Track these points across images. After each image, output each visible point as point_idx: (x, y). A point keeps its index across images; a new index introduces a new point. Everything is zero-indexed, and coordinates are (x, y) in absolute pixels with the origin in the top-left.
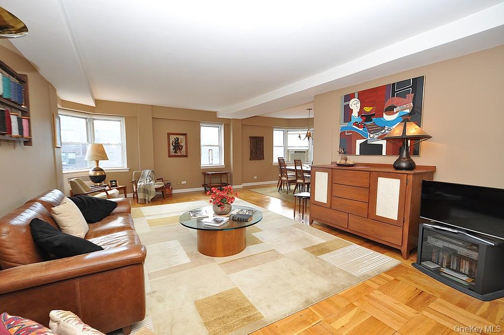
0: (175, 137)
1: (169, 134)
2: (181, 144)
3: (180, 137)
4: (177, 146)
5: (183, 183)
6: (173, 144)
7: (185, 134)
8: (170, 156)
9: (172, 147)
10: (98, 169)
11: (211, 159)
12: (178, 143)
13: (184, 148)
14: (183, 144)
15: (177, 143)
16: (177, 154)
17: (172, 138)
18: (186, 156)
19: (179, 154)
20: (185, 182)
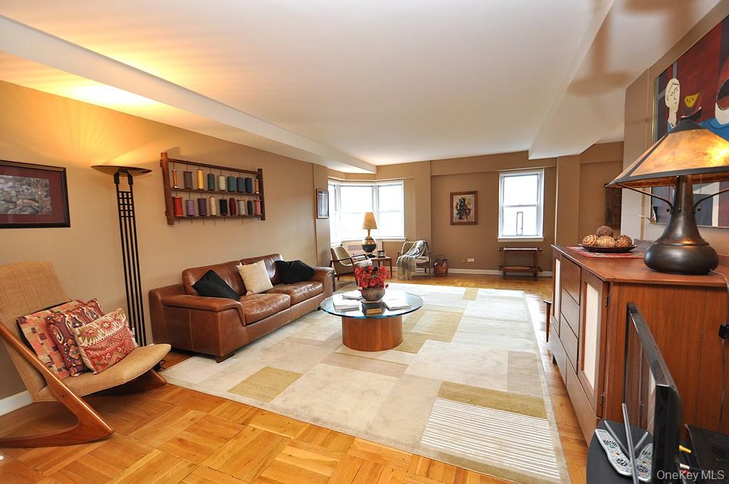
0: (460, 197)
1: (452, 195)
2: (469, 207)
3: (468, 197)
4: (463, 210)
5: (469, 260)
6: (457, 208)
7: (474, 193)
8: (453, 224)
9: (455, 212)
10: (369, 239)
11: (520, 226)
12: (465, 205)
13: (472, 212)
14: (471, 206)
15: (463, 206)
16: (462, 221)
17: (457, 199)
18: (476, 223)
19: (465, 220)
20: (473, 260)
